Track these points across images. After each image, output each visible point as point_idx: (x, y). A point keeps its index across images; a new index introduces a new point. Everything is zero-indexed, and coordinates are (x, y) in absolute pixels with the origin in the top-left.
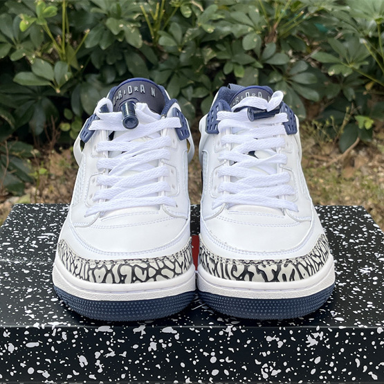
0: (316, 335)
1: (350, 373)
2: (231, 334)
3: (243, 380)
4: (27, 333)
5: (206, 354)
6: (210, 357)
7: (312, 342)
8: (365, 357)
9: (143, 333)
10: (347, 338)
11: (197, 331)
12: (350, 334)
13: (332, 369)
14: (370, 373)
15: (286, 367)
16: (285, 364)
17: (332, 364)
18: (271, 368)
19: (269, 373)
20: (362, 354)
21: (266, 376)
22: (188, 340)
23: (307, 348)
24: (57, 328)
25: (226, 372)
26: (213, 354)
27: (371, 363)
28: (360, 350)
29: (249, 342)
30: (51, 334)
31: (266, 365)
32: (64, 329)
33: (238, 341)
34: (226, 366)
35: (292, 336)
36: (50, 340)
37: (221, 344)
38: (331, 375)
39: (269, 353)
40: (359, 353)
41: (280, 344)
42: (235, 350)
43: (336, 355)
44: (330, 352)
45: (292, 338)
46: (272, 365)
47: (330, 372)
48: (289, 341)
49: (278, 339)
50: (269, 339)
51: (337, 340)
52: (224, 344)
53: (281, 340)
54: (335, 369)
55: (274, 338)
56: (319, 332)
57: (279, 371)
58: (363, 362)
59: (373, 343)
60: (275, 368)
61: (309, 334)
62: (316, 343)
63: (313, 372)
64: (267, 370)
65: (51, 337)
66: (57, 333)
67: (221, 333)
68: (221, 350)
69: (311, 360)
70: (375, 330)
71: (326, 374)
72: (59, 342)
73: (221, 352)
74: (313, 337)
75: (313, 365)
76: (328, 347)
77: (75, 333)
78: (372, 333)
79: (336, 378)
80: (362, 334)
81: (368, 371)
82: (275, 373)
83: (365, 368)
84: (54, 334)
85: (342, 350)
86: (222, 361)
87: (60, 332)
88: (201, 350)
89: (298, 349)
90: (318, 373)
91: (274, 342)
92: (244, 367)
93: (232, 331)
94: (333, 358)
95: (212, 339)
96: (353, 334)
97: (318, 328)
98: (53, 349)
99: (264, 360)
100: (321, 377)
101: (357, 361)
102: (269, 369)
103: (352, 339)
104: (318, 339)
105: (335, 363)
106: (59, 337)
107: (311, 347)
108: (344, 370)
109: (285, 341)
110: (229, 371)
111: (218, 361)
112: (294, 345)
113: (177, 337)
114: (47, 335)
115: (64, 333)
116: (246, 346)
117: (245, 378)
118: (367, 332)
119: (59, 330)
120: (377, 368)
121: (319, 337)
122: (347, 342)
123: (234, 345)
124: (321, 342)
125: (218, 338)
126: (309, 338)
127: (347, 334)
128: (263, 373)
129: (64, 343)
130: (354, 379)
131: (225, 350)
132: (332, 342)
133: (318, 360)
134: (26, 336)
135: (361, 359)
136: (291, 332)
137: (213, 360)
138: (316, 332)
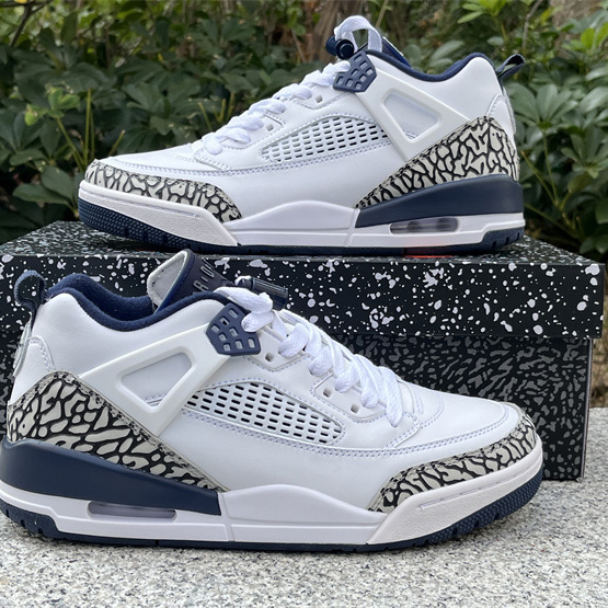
0: (435, 272)
1: (478, 323)
2: (332, 269)
3: (348, 331)
4: (86, 264)
5: (302, 295)
6: (307, 299)
7: (430, 281)
8: (495, 301)
9: (227, 266)
10: (472, 276)
11: (291, 265)
12: (477, 271)
13: (456, 316)
14: (503, 323)
15: (400, 314)
16: (399, 309)
17: (455, 311)
18: (382, 315)
19: (380, 321)
20: (492, 297)
21: (375, 325)
22: (281, 277)
23: (425, 289)
24: (123, 259)
25: (327, 319)
26: (311, 295)
27: (503, 310)
28: (490, 292)
29: (354, 280)
30: (115, 266)
31: (375, 311)
32: (131, 260)
33: (342, 279)
34: (327, 311)
35: (406, 272)
36: (114, 274)
37: (321, 283)
38: (455, 324)
39: (378, 294)
40: (488, 296)
41: (392, 284)
42: (338, 290)
43: (461, 299)
44: (452, 294)
45: (407, 276)
46: (382, 310)
47: (453, 321)
48: (403, 280)
49: (389, 277)
50: (379, 276)
51: (461, 278)
52: (324, 282)
53: (393, 278)
54: (460, 317)
55: (384, 276)
56: (439, 268)
57: (392, 318)
58: (494, 309)
59: (505, 283)
60: (387, 315)
61: (427, 270)
62: (436, 282)
63: (433, 319)
64: (376, 317)
65: (115, 269)
66: (123, 264)
67: (321, 268)
68: (321, 290)
69: (430, 305)
70: (507, 267)
71: (449, 323)
72: (125, 277)
73: (321, 293)
74: (431, 274)
75: (432, 311)
76: (450, 287)
77: (145, 265)
78: (503, 270)
79: (461, 328)
80: (491, 271)
81: (500, 320)
82: (386, 321)
83: (497, 316)
84: (118, 267)
85: (468, 292)
86: (322, 304)
87: (127, 264)
88: (297, 290)
89: (414, 290)
90: (438, 322)
91: (385, 281)
92: (349, 313)
93: (334, 266)
94: (457, 301)
95: (309, 276)
96: (480, 271)
97: (437, 263)
98: (117, 285)
99: (373, 304)
100: (443, 327)
101: (486, 306)
102: (379, 316)
103: (479, 277)
104: (437, 277)
105: (459, 309)
106: (124, 270)
107: (430, 287)
108: (471, 318)
109: (397, 279)
110: (331, 318)
111: (317, 304)
112: (409, 284)
113: (267, 273)
114: (110, 267)
115: (131, 265)
116: (350, 285)
117: (350, 328)
118: (497, 268)
119: (126, 260)
120: (511, 316)
121: (439, 275)
122: (473, 281)
123: (336, 284)
124: (441, 282)
125: (316, 274)
126: (427, 275)
127: (473, 271)
128: (371, 320)
129: (131, 278)
130: (483, 330)
131: (326, 291)
132: (454, 281)
133: (438, 305)
134: (85, 268)
135: (491, 303)
136: (405, 268)
137: (311, 303)
138: (435, 268)
